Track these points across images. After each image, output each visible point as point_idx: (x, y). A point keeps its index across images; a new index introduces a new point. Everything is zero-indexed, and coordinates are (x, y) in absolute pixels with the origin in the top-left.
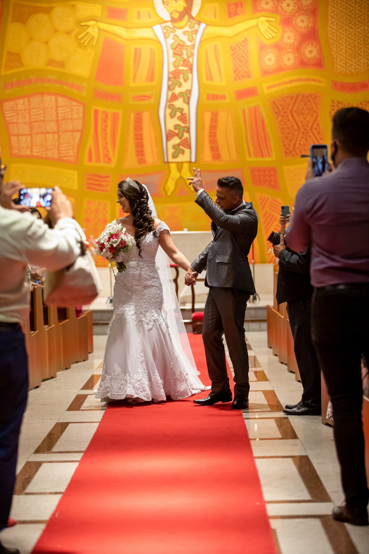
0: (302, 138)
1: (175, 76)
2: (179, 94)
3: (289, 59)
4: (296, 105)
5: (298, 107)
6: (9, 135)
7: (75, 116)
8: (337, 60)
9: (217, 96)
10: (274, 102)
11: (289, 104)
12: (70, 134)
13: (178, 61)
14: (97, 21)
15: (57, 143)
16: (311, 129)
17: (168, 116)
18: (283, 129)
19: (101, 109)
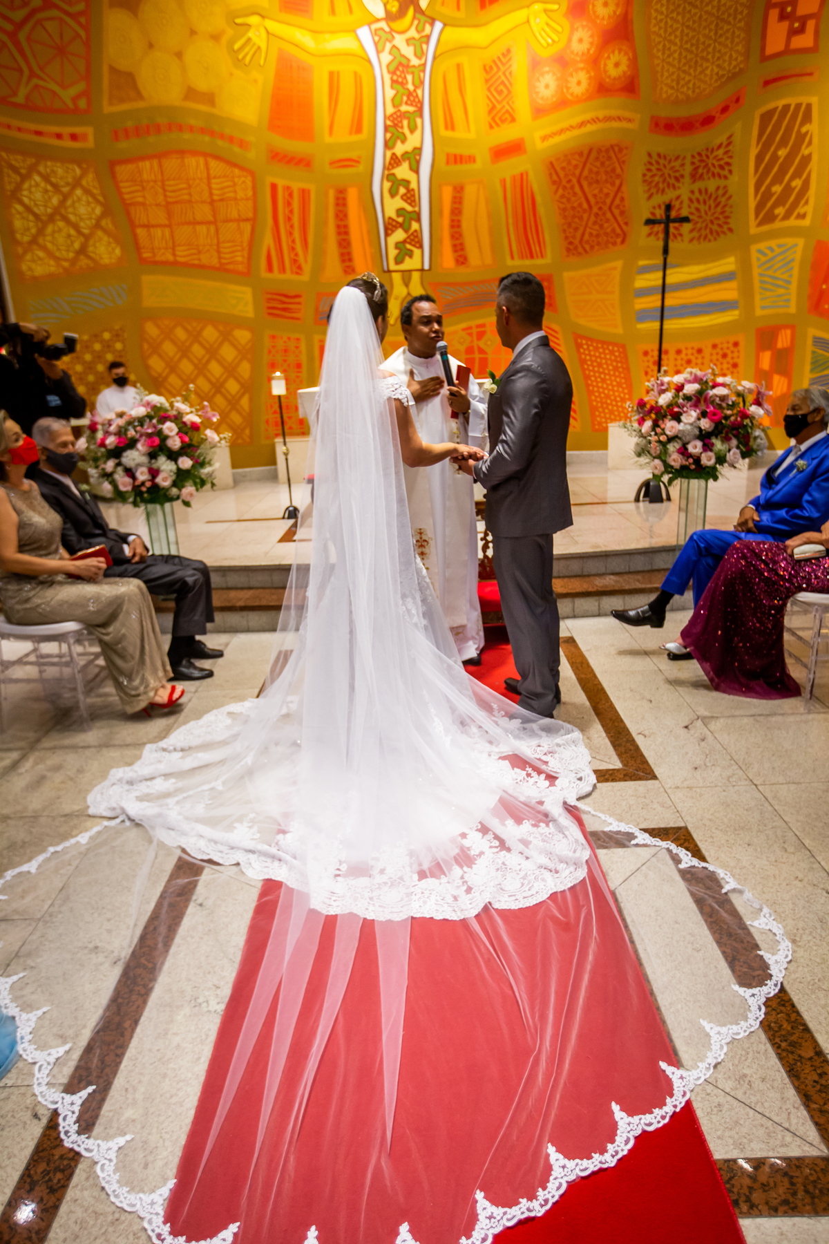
0: (595, 223)
1: (395, 125)
2: (403, 155)
3: (580, 82)
4: (588, 166)
5: (591, 171)
6: (133, 226)
7: (240, 194)
8: (662, 75)
9: (461, 156)
10: (551, 163)
11: (576, 167)
12: (234, 225)
13: (399, 95)
14: (263, 17)
15: (215, 241)
16: (610, 208)
17: (386, 195)
18: (564, 210)
19: (281, 183)
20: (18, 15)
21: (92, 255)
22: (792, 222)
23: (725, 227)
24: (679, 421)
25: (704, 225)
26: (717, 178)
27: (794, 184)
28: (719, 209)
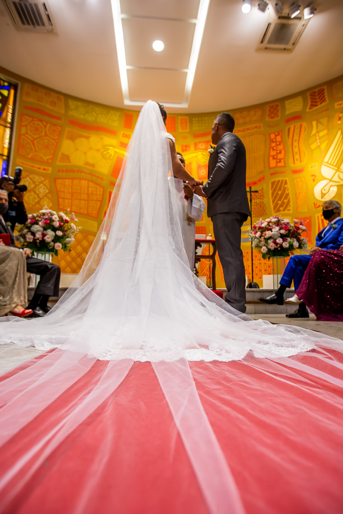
6: (58, 197)
7: (98, 193)
12: (95, 202)
14: (114, 147)
15: (87, 206)
20: (36, 137)
21: (41, 204)
22: (286, 212)
23: (264, 214)
24: (272, 231)
25: (257, 213)
26: (260, 199)
27: (285, 201)
28: (261, 208)
